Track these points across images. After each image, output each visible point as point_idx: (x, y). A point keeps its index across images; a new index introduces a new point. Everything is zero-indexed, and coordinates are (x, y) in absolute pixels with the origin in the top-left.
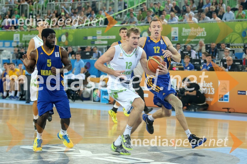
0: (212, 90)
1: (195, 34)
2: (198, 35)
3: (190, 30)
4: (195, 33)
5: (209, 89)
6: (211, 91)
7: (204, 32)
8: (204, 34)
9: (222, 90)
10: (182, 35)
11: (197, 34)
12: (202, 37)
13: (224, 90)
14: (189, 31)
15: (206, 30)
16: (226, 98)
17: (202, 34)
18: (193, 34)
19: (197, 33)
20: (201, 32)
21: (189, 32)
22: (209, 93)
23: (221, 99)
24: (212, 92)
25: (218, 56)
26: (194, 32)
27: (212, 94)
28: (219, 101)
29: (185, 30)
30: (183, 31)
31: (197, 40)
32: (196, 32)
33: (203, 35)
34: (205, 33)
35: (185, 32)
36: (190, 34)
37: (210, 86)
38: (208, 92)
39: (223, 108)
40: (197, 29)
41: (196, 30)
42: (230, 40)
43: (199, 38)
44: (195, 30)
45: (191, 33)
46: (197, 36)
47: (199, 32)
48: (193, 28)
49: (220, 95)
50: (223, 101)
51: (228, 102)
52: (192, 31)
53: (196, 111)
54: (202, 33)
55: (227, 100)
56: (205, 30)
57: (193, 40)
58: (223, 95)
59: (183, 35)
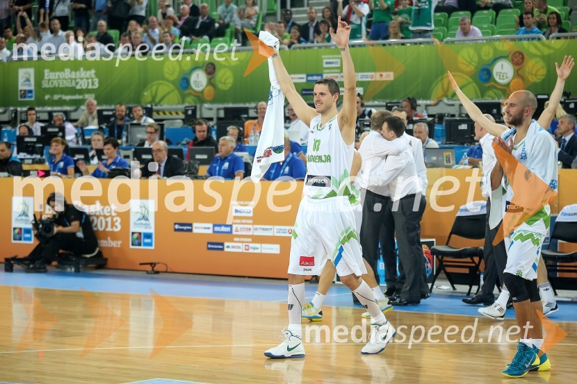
0: (117, 221)
1: (74, 84)
2: (81, 86)
3: (61, 74)
4: (73, 81)
5: (109, 220)
6: (113, 225)
7: (94, 80)
8: (93, 84)
9: (139, 222)
10: (43, 87)
11: (77, 84)
12: (88, 91)
13: (143, 222)
14: (59, 76)
15: (97, 75)
16: (148, 241)
17: (88, 83)
18: (68, 84)
19: (77, 80)
20: (87, 79)
21: (59, 79)
22: (109, 229)
23: (137, 242)
24: (116, 227)
25: (127, 137)
26: (72, 79)
27: (115, 230)
28: (131, 247)
29: (51, 74)
30: (46, 77)
31: (77, 97)
32: (75, 79)
33: (90, 87)
34: (96, 81)
35: (49, 80)
36: (61, 84)
37: (110, 212)
38: (106, 226)
39: (141, 264)
40: (78, 73)
41: (76, 75)
42: (154, 98)
43: (81, 92)
44: (73, 75)
45: (65, 81)
46: (78, 87)
47: (82, 79)
48: (67, 71)
49: (133, 233)
50: (142, 247)
51: (153, 248)
52: (66, 77)
53: (81, 269)
54: (90, 81)
55: (150, 244)
56: (95, 74)
57: (68, 98)
58: (140, 233)
59: (45, 85)
